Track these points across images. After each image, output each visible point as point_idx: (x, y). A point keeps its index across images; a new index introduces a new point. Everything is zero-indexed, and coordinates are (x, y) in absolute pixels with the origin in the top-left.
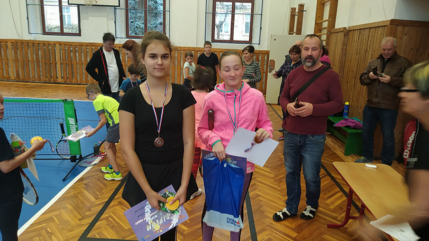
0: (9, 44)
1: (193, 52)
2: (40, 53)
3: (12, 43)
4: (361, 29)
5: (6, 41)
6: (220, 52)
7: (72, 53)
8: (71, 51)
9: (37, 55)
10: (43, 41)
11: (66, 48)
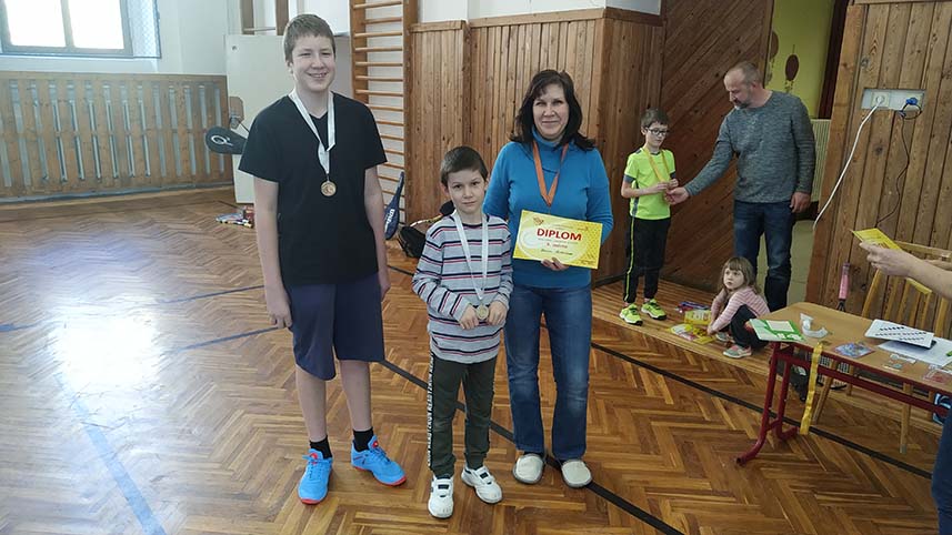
4: (513, 27)
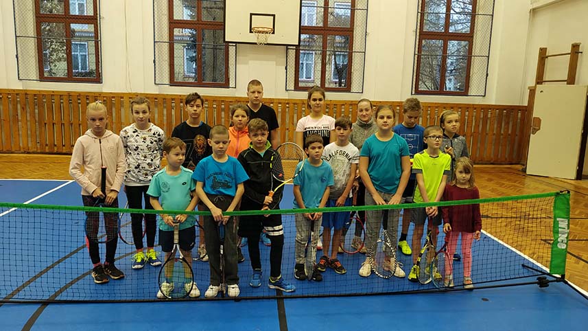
0: (126, 101)
1: (398, 108)
2: (173, 113)
3: (130, 98)
5: (121, 96)
6: (437, 107)
7: (223, 113)
8: (223, 110)
9: (169, 115)
10: (180, 96)
11: (215, 106)
